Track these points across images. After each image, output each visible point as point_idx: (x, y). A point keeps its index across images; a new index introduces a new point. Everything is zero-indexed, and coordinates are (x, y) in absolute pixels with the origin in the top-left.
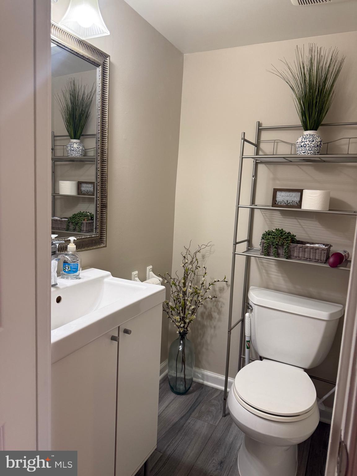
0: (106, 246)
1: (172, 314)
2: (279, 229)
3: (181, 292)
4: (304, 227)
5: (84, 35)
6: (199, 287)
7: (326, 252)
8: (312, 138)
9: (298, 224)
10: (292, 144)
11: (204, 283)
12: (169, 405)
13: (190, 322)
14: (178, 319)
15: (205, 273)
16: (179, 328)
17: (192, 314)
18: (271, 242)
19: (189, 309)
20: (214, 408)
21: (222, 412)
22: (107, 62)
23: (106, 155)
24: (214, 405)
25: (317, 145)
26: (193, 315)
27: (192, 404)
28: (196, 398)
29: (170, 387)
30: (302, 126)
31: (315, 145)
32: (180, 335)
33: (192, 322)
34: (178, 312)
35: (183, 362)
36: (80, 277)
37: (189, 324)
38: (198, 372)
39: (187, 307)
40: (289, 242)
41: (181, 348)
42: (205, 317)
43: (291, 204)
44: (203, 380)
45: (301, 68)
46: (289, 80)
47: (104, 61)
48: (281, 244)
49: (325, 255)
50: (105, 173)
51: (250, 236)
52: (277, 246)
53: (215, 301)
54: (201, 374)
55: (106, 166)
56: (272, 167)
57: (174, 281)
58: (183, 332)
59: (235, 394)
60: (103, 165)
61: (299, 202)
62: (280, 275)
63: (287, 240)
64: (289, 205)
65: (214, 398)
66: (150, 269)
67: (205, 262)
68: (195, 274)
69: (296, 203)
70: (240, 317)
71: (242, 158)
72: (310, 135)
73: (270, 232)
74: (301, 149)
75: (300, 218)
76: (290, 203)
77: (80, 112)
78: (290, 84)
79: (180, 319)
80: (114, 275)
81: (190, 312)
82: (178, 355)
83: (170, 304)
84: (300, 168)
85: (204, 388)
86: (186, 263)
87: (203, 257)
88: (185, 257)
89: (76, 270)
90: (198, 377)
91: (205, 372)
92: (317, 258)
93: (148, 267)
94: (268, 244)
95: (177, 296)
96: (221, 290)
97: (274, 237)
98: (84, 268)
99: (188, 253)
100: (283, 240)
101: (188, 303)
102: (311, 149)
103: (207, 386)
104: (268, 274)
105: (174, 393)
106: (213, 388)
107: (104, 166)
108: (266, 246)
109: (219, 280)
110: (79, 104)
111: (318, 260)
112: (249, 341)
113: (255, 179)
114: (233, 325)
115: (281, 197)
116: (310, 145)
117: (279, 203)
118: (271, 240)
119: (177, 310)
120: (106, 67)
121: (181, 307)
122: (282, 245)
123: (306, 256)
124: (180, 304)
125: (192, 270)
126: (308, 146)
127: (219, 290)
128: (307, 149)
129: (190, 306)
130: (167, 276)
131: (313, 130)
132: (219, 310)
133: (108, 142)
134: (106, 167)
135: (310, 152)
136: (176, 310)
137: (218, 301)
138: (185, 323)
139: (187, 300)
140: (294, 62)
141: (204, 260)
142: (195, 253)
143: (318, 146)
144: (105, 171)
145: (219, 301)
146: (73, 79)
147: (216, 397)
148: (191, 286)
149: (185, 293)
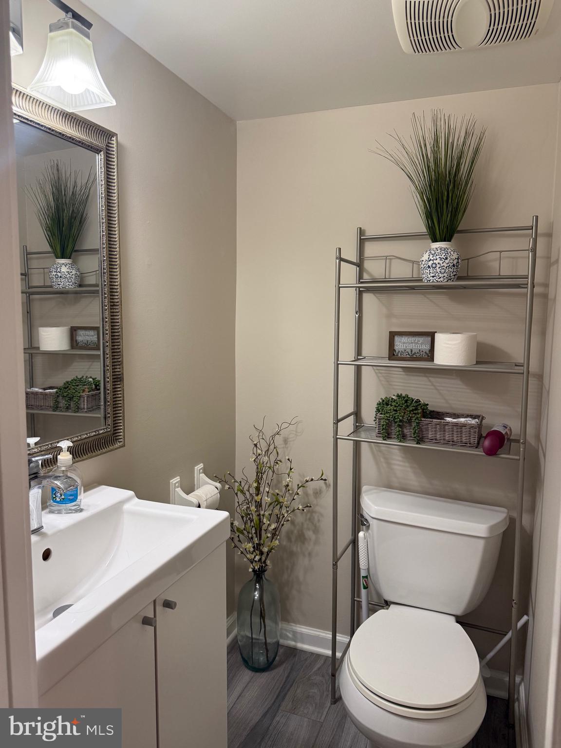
0: (123, 446)
1: (239, 541)
2: (401, 394)
3: (253, 502)
4: (439, 388)
5: (72, 105)
6: (281, 491)
7: (477, 430)
8: (444, 254)
9: (430, 384)
10: (413, 262)
11: (290, 484)
12: (242, 693)
13: (270, 552)
14: (250, 547)
15: (291, 469)
16: (252, 563)
17: (273, 538)
18: (392, 418)
19: (267, 529)
20: (316, 691)
21: (330, 696)
22: (113, 144)
23: (117, 296)
24: (316, 684)
25: (452, 264)
26: (273, 540)
27: (281, 686)
28: (286, 675)
29: (241, 659)
30: (427, 233)
31: (450, 264)
32: (254, 575)
33: (272, 551)
34: (250, 536)
35: (262, 616)
36: (81, 508)
37: (268, 554)
38: (286, 630)
39: (264, 527)
40: (419, 416)
41: (257, 595)
42: (293, 540)
43: (418, 355)
44: (295, 641)
45: (421, 148)
46: (405, 165)
47: (108, 143)
48: (408, 419)
49: (476, 435)
50: (118, 324)
51: (357, 406)
52: (401, 424)
53: (308, 512)
54: (291, 633)
55: (118, 312)
56: (384, 297)
57: (241, 485)
58: (259, 569)
59: (352, 676)
60: (113, 312)
61: (429, 351)
62: (407, 464)
63: (415, 414)
64: (415, 356)
65: (315, 671)
66: (200, 470)
67: (289, 448)
68: (273, 472)
69: (425, 352)
70: (349, 537)
71: (339, 288)
72: (440, 249)
73: (389, 401)
74: (428, 271)
75: (432, 375)
76: (415, 353)
77: (70, 214)
78: (406, 171)
79: (254, 547)
80: (140, 497)
81: (269, 535)
82: (253, 606)
83: (236, 523)
84: (428, 298)
85: (297, 657)
86: (259, 455)
87: (286, 441)
88: (256, 445)
89: (73, 497)
90: (287, 638)
91: (298, 629)
92: (464, 440)
93: (196, 468)
94: (387, 421)
95: (247, 510)
96: (317, 493)
97: (395, 409)
98: (88, 487)
99: (261, 437)
100: (410, 413)
101: (265, 520)
102: (444, 270)
103: (302, 651)
104: (389, 464)
105: (249, 669)
106: (312, 654)
107: (115, 314)
108: (385, 423)
109: (313, 478)
110: (67, 202)
111: (466, 443)
112: (366, 577)
113: (359, 316)
114: (340, 551)
115: (401, 344)
116: (442, 265)
117: (399, 354)
118: (391, 414)
119: (248, 533)
120: (112, 153)
121: (254, 528)
122: (410, 421)
123: (447, 438)
124: (252, 524)
125: (268, 465)
126: (438, 266)
127: (314, 493)
128: (438, 271)
129: (269, 525)
130: (228, 478)
131: (445, 241)
132: (315, 526)
133: (120, 273)
134: (118, 314)
135: (443, 275)
136: (245, 532)
137: (313, 512)
138: (262, 553)
139: (263, 515)
140: (411, 137)
141: (287, 446)
142: (273, 437)
143: (454, 265)
144: (118, 321)
145: (315, 512)
146: (56, 162)
147: (319, 669)
148: (268, 492)
149: (259, 505)
